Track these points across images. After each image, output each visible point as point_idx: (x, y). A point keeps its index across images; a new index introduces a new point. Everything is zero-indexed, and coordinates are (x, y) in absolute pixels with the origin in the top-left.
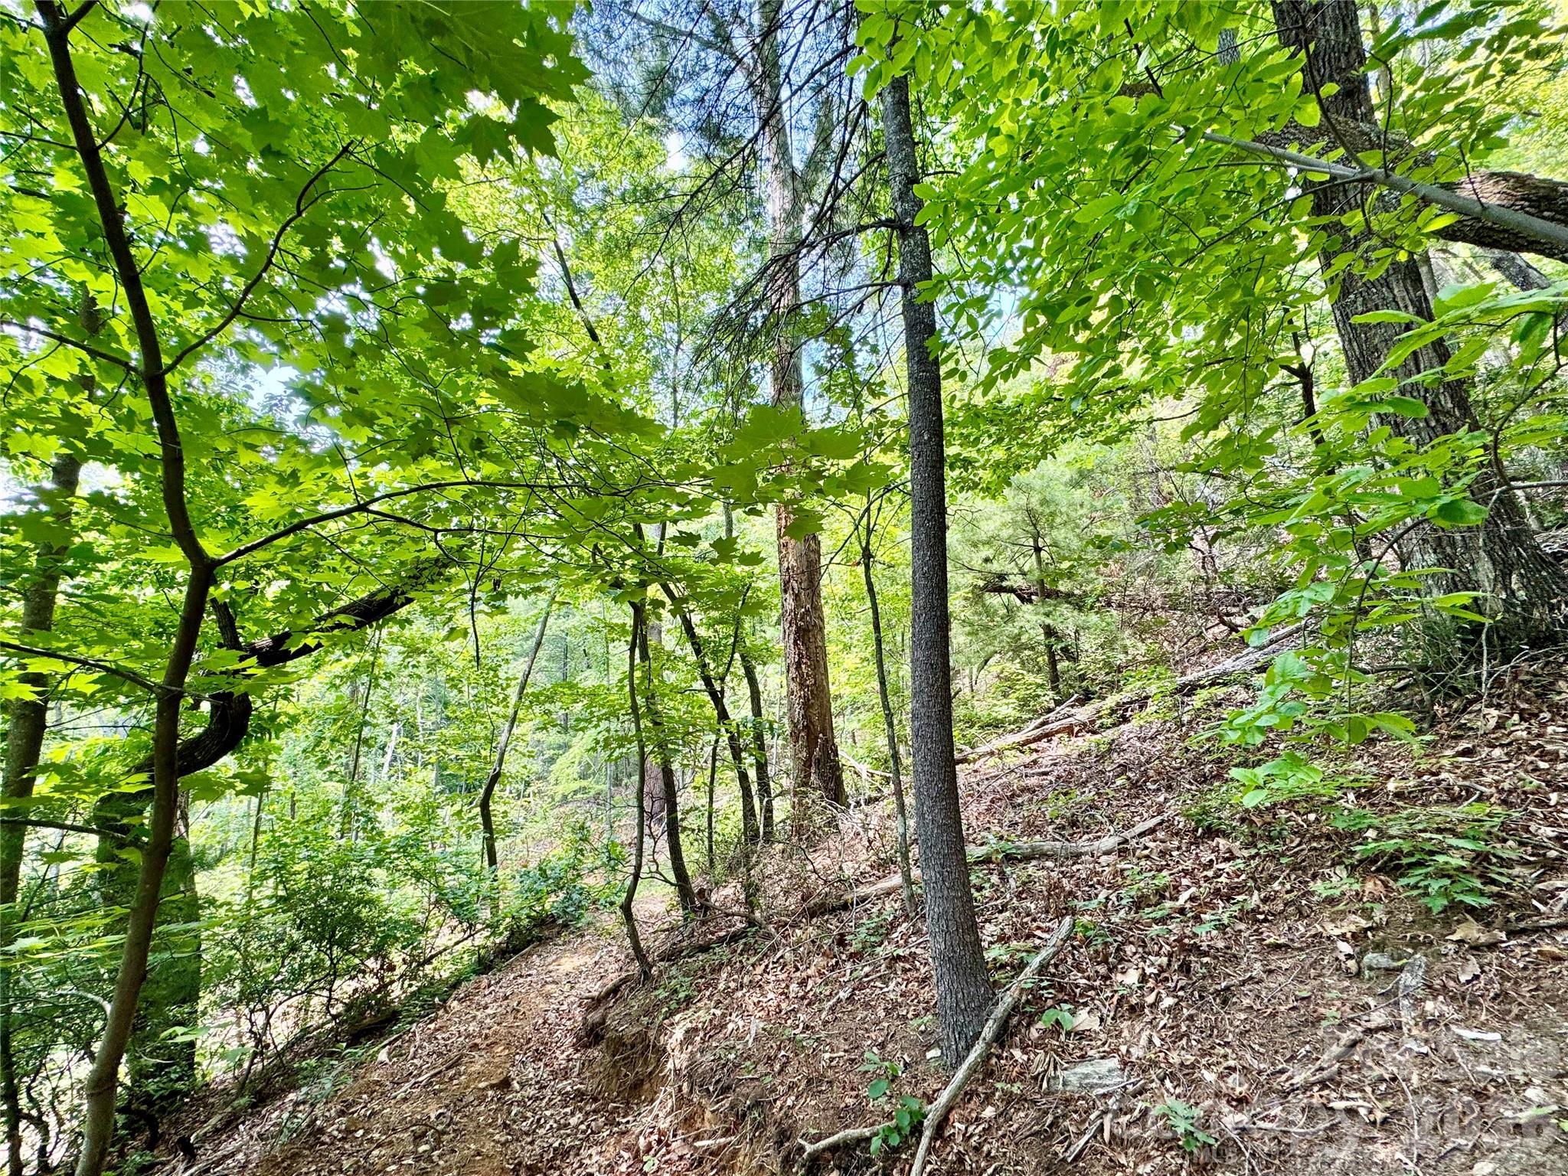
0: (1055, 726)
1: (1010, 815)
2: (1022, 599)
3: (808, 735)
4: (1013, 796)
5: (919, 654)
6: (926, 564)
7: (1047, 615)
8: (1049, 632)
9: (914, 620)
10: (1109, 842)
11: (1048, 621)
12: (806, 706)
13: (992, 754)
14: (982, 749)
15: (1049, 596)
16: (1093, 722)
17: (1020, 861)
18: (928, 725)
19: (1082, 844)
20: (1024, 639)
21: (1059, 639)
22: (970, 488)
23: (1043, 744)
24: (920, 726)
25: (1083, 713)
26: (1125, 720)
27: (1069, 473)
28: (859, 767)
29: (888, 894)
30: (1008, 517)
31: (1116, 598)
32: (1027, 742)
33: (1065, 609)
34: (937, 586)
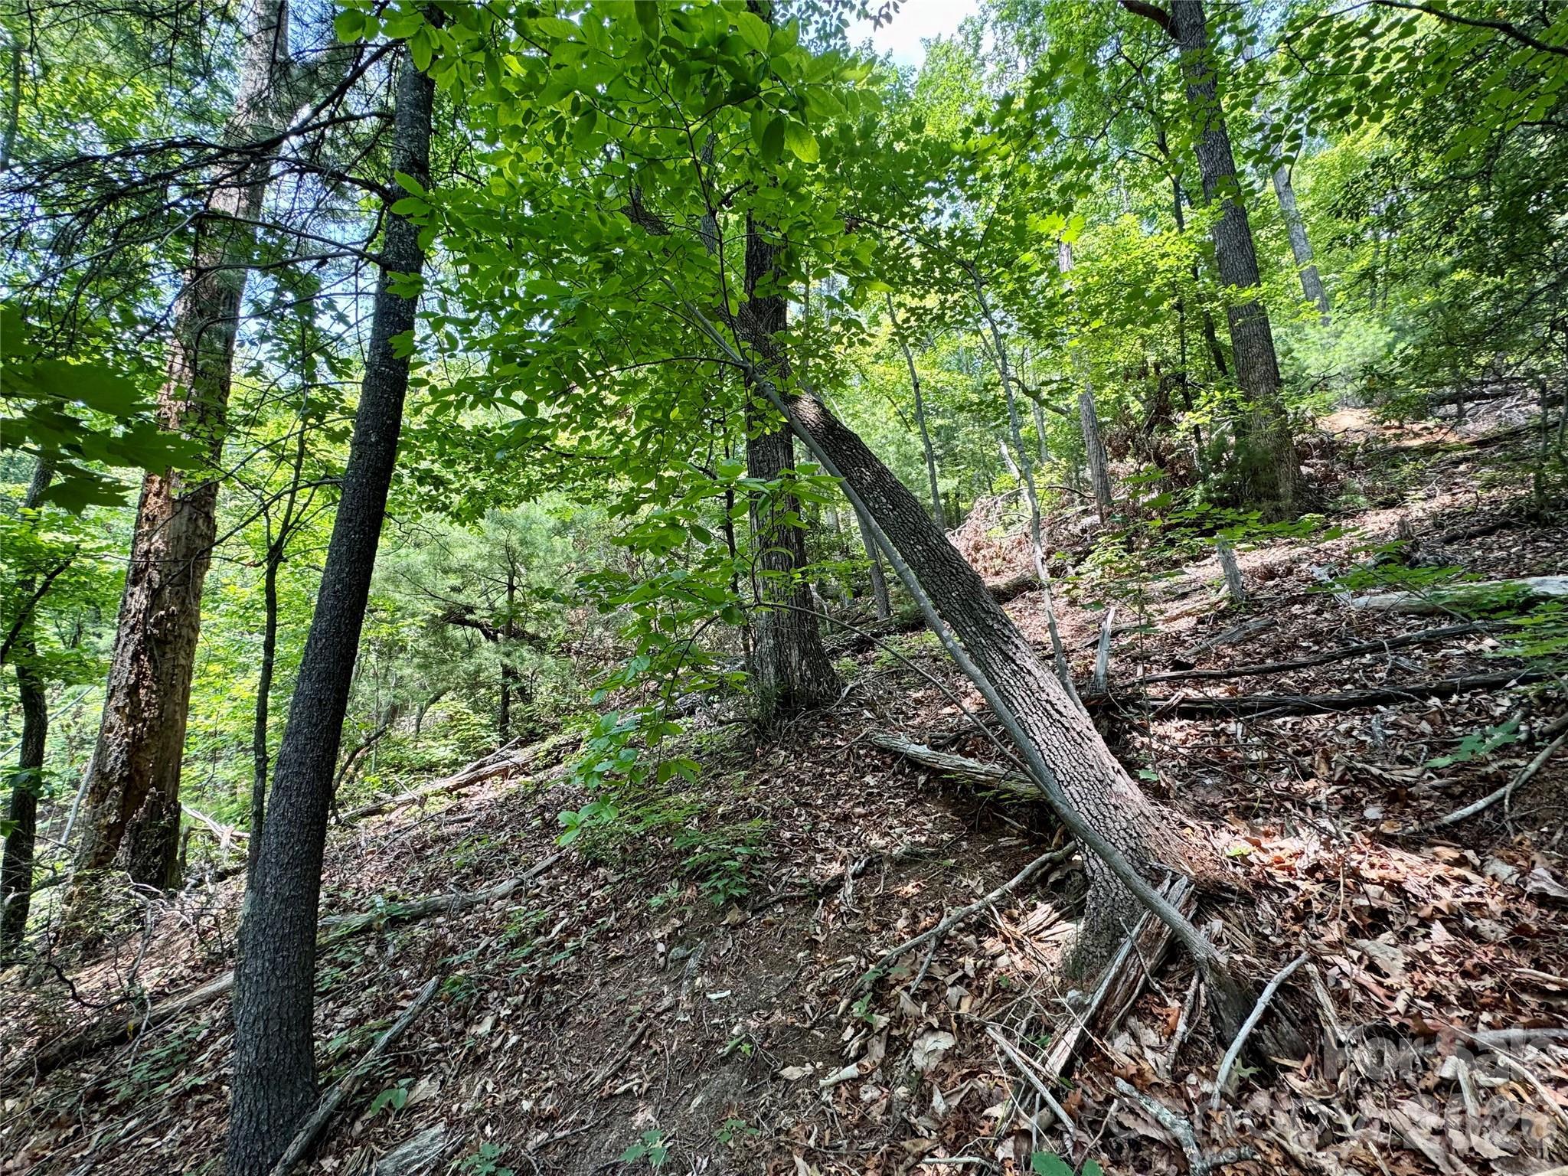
0: (489, 769)
1: (416, 870)
2: (487, 636)
3: (126, 791)
4: (423, 849)
5: (306, 686)
6: (340, 581)
7: (508, 655)
8: (508, 672)
9: (309, 644)
10: (507, 885)
11: (507, 661)
12: (135, 748)
13: (413, 801)
14: (403, 797)
15: (515, 636)
16: (526, 764)
17: (408, 923)
18: (297, 774)
19: (481, 891)
20: (483, 676)
21: (517, 679)
22: (437, 509)
23: (475, 788)
24: (286, 776)
25: (521, 756)
26: (559, 761)
27: (552, 521)
28: (218, 829)
29: (211, 1001)
30: (485, 549)
31: (575, 645)
32: (458, 786)
33: (525, 651)
34: (350, 608)
